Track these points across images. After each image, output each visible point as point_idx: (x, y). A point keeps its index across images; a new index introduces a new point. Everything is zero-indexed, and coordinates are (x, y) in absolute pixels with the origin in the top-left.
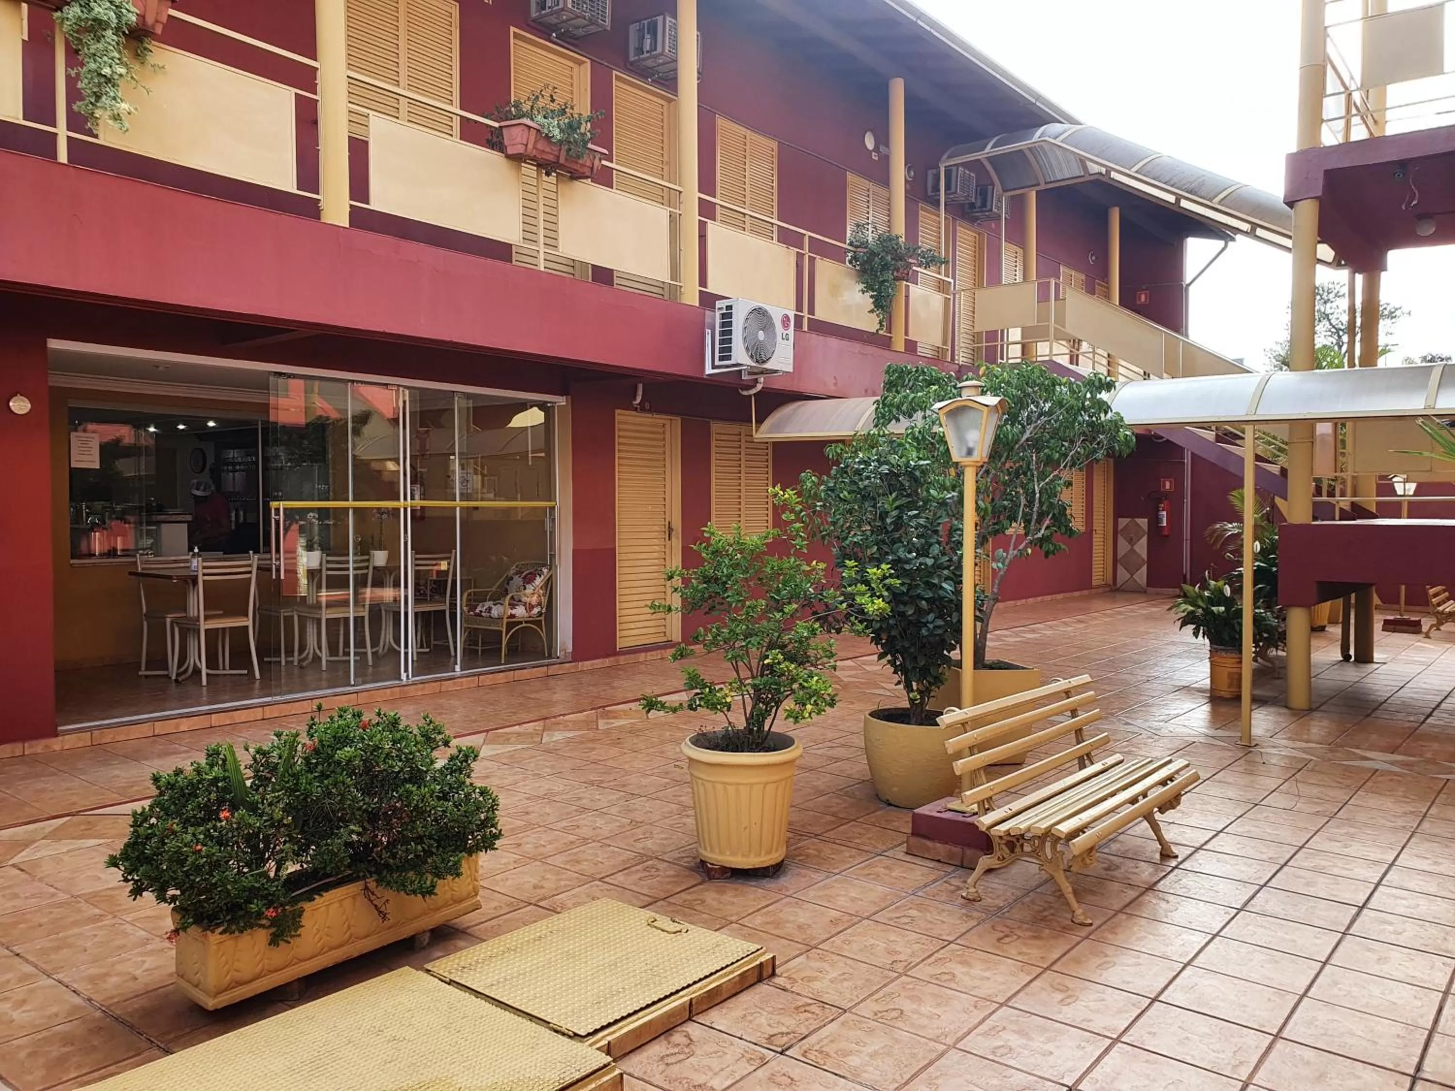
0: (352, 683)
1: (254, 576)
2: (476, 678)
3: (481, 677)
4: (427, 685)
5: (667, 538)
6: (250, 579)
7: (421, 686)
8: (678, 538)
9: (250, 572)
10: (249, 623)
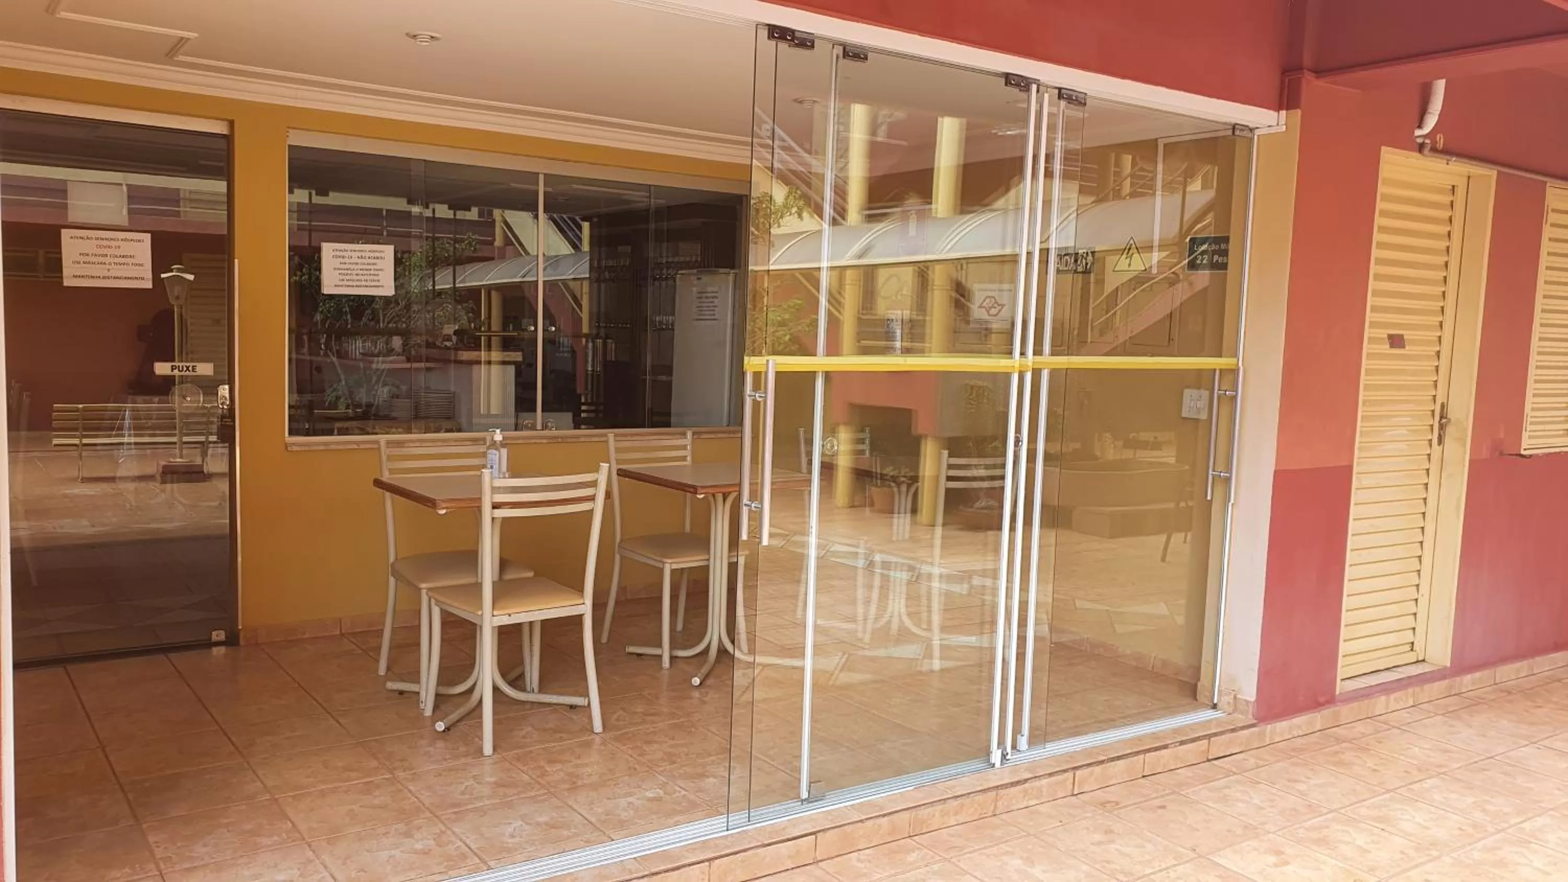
0: (805, 795)
1: (599, 507)
2: (1070, 775)
3: (1078, 773)
4: (966, 801)
5: (1435, 441)
6: (591, 512)
7: (955, 803)
8: (1462, 441)
9: (592, 498)
10: (585, 608)
